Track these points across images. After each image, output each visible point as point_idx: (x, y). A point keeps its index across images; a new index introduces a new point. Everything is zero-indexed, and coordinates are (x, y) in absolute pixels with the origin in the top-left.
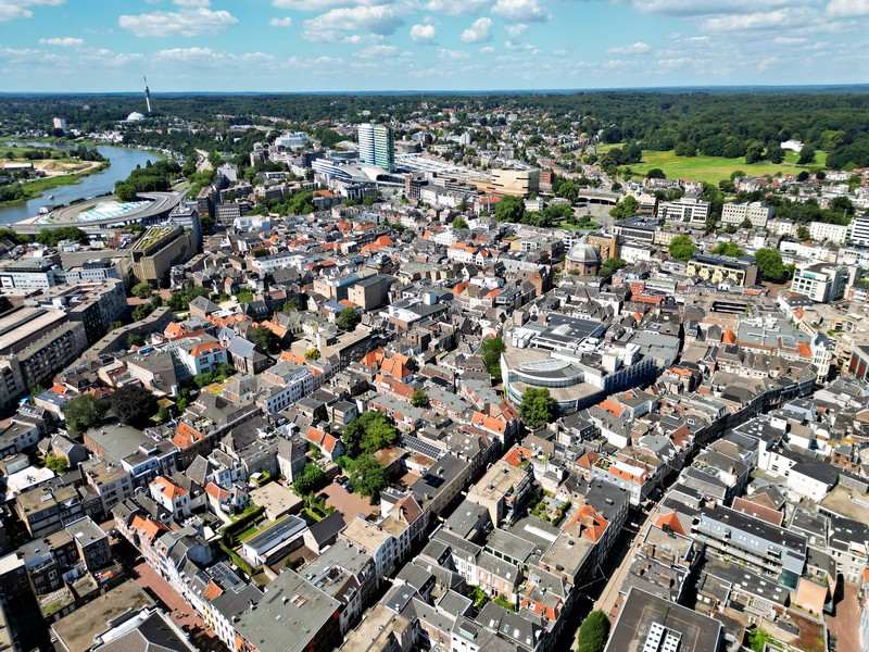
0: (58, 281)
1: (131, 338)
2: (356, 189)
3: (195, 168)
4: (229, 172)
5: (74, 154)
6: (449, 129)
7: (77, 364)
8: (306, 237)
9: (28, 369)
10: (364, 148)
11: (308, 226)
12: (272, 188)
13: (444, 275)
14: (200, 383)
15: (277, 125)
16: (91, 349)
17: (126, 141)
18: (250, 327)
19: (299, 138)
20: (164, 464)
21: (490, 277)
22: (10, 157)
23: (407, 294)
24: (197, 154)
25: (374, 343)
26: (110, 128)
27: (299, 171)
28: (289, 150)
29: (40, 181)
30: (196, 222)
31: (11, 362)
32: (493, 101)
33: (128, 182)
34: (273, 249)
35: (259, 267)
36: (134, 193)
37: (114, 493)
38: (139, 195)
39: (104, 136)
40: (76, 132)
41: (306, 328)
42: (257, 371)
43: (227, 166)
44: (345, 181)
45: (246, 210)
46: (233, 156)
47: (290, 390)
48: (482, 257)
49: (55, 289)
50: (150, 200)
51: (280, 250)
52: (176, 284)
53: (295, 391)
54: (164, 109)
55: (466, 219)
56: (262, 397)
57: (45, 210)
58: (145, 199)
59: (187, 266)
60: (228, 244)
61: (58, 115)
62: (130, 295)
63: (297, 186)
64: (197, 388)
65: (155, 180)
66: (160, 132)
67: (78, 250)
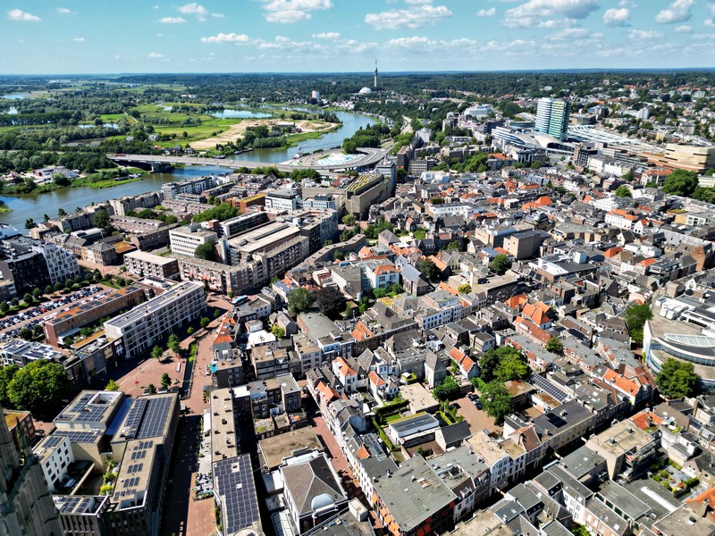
0: (298, 206)
1: (336, 254)
2: (527, 154)
3: (400, 131)
4: (424, 135)
5: (321, 117)
6: (628, 104)
7: (300, 266)
8: (476, 191)
9: (272, 264)
10: (540, 119)
11: (479, 183)
12: (455, 149)
13: (598, 238)
14: (377, 295)
15: (469, 98)
16: (311, 257)
17: (356, 109)
18: (419, 258)
19: (485, 109)
20: (344, 349)
21: (647, 245)
22: (283, 117)
23: (559, 250)
24: (403, 120)
25: (520, 288)
26: (347, 99)
27: (480, 137)
28: (475, 119)
29: (298, 135)
30: (394, 174)
31: (263, 257)
32: (679, 78)
33: (352, 139)
34: (448, 199)
35: (435, 212)
36: (355, 148)
37: (309, 361)
38: (358, 149)
39: (342, 105)
40: (325, 101)
41: (463, 266)
42: (419, 294)
43: (424, 130)
44: (518, 147)
45: (432, 166)
46: (429, 122)
47: (442, 314)
48: (642, 226)
49: (295, 212)
50: (365, 153)
51: (453, 200)
52: (372, 218)
53: (446, 315)
54: (385, 85)
55: (630, 188)
56: (419, 315)
57: (298, 156)
58: (362, 153)
59: (381, 205)
60: (414, 192)
61: (315, 88)
62: (341, 222)
63: (476, 148)
64: (374, 298)
65: (371, 139)
66: (380, 102)
67: (313, 186)
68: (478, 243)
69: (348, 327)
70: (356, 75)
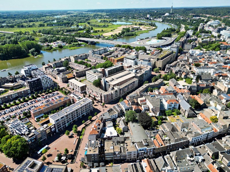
0: (136, 64)
1: (149, 88)
3: (180, 30)
4: (190, 32)
5: (150, 24)
7: (133, 94)
8: (216, 61)
11: (216, 57)
12: (204, 40)
15: (209, 17)
16: (138, 89)
17: (163, 21)
19: (217, 22)
20: (149, 151)
22: (136, 24)
24: (181, 26)
26: (160, 17)
27: (215, 34)
28: (212, 26)
29: (140, 31)
30: (177, 50)
33: (161, 34)
34: (202, 64)
35: (196, 71)
36: (161, 37)
37: (131, 155)
38: (162, 38)
39: (158, 20)
40: (152, 18)
41: (211, 102)
43: (190, 30)
45: (194, 47)
46: (192, 27)
49: (135, 66)
50: (165, 39)
51: (205, 65)
52: (167, 70)
54: (175, 12)
57: (139, 40)
58: (164, 39)
59: (171, 65)
60: (186, 59)
61: (148, 14)
63: (214, 40)
64: (166, 116)
65: (168, 34)
66: (172, 19)
67: (143, 54)
68: (219, 90)
69: (152, 136)
70: (164, 8)
